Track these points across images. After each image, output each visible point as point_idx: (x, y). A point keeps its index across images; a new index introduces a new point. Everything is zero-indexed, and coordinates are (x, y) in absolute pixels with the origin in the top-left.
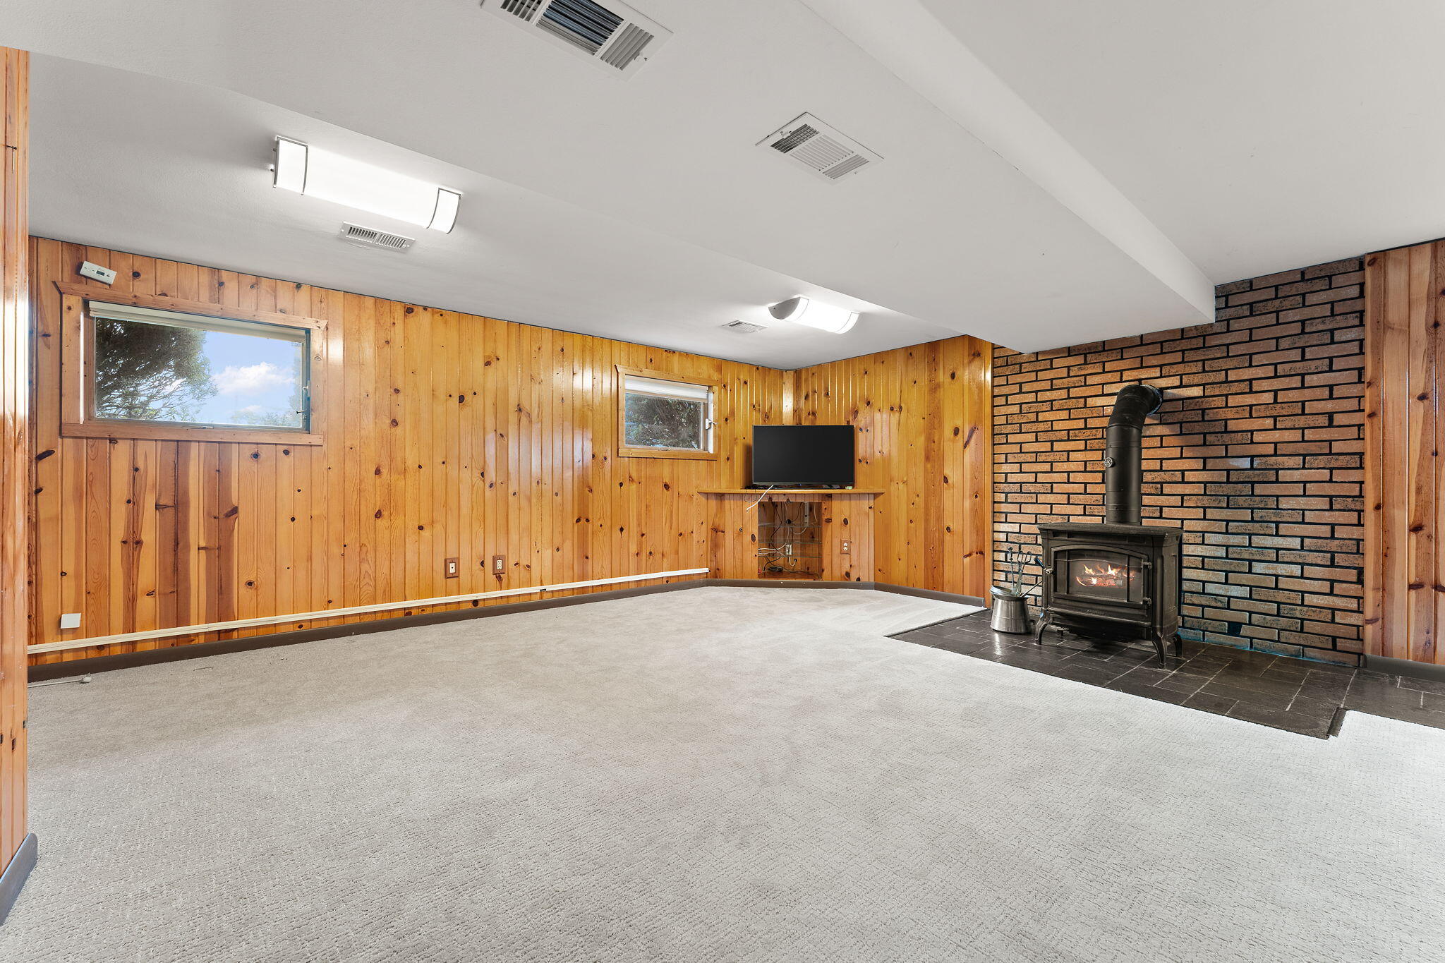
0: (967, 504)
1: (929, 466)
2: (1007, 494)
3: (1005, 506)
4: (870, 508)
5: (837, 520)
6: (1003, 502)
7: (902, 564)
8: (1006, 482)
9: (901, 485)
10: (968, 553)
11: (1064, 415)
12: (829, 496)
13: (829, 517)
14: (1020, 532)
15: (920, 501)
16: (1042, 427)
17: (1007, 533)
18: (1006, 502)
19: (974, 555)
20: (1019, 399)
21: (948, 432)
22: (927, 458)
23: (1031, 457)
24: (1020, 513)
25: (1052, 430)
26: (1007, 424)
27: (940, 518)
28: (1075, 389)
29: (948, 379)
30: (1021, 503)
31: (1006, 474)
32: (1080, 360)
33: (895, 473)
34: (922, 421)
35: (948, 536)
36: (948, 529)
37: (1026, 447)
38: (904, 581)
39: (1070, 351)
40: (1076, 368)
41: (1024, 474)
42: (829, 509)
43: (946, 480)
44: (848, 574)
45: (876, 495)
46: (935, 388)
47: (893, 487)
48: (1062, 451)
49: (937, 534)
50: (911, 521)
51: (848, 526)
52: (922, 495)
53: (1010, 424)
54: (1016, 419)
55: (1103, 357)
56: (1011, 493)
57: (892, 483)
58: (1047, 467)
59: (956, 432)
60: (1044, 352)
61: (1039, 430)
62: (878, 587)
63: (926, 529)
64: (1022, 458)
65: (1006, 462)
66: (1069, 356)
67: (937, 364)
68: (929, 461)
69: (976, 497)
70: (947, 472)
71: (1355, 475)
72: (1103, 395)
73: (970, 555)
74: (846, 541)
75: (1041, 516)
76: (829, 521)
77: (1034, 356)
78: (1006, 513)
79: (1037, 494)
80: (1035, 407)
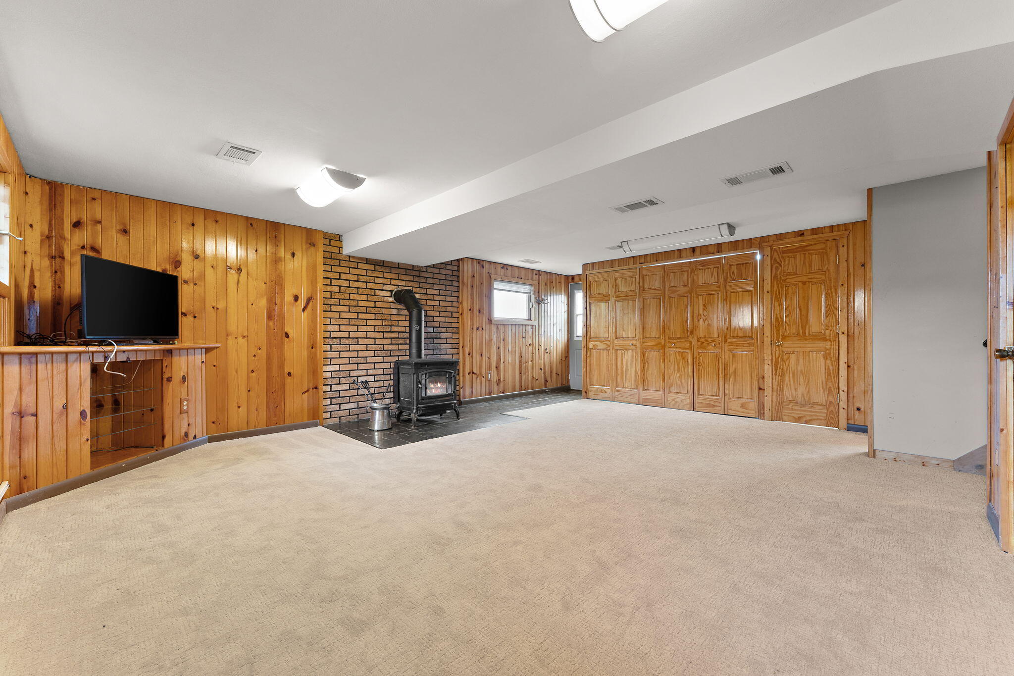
0: (306, 353)
1: (271, 324)
2: (331, 345)
3: (330, 354)
4: (203, 362)
5: (177, 378)
6: (328, 351)
7: (243, 411)
8: (330, 337)
9: (240, 339)
10: (306, 390)
11: (364, 298)
12: (170, 352)
13: (169, 375)
14: (339, 371)
15: (263, 353)
16: (353, 303)
17: (331, 372)
18: (331, 351)
19: (311, 390)
20: (339, 282)
21: (288, 297)
22: (270, 317)
23: (346, 322)
24: (340, 358)
25: (358, 306)
26: (331, 298)
27: (281, 367)
28: (370, 284)
29: (289, 256)
30: (340, 351)
31: (330, 332)
32: (372, 267)
33: (232, 328)
34: (264, 285)
35: (289, 380)
36: (289, 374)
37: (343, 315)
38: (245, 425)
39: (368, 261)
40: (371, 272)
41: (342, 332)
42: (170, 366)
43: (287, 336)
44: (186, 435)
45: (208, 350)
46: (276, 261)
47: (231, 342)
48: (363, 319)
49: (279, 380)
50: (253, 371)
51: (186, 383)
52: (264, 348)
53: (333, 298)
54: (337, 296)
55: (383, 269)
56: (334, 344)
57: (229, 338)
58: (355, 328)
59: (296, 298)
60: (354, 257)
61: (351, 305)
62: (211, 440)
63: (268, 377)
64: (341, 322)
65: (330, 324)
66: (367, 263)
67: (280, 241)
68: (271, 319)
69: (312, 348)
70: (287, 329)
71: (456, 336)
72: (383, 290)
73: (308, 391)
74: (185, 400)
75: (352, 359)
76: (169, 379)
77: (348, 257)
78: (331, 358)
79: (349, 345)
80: (349, 290)
